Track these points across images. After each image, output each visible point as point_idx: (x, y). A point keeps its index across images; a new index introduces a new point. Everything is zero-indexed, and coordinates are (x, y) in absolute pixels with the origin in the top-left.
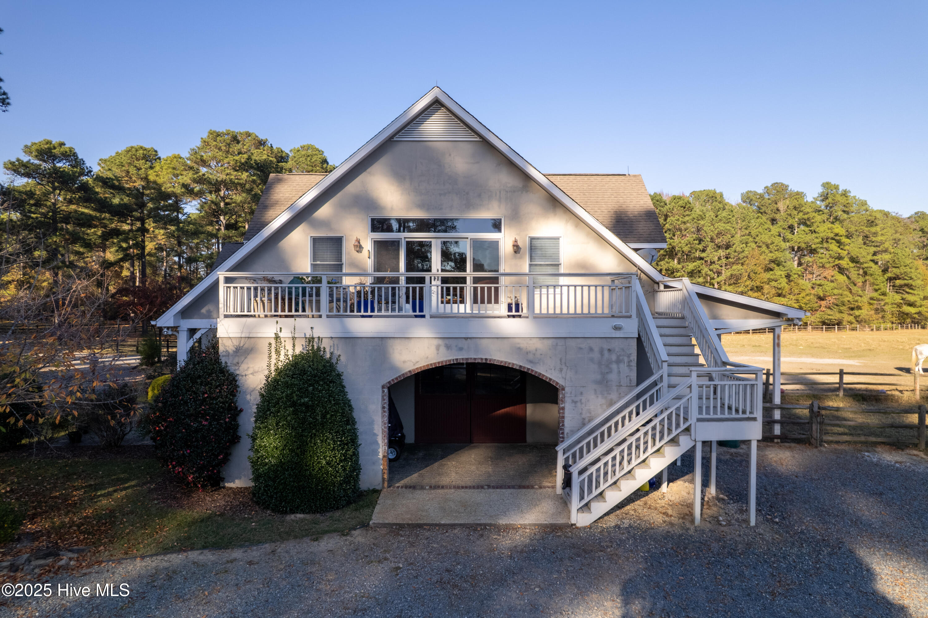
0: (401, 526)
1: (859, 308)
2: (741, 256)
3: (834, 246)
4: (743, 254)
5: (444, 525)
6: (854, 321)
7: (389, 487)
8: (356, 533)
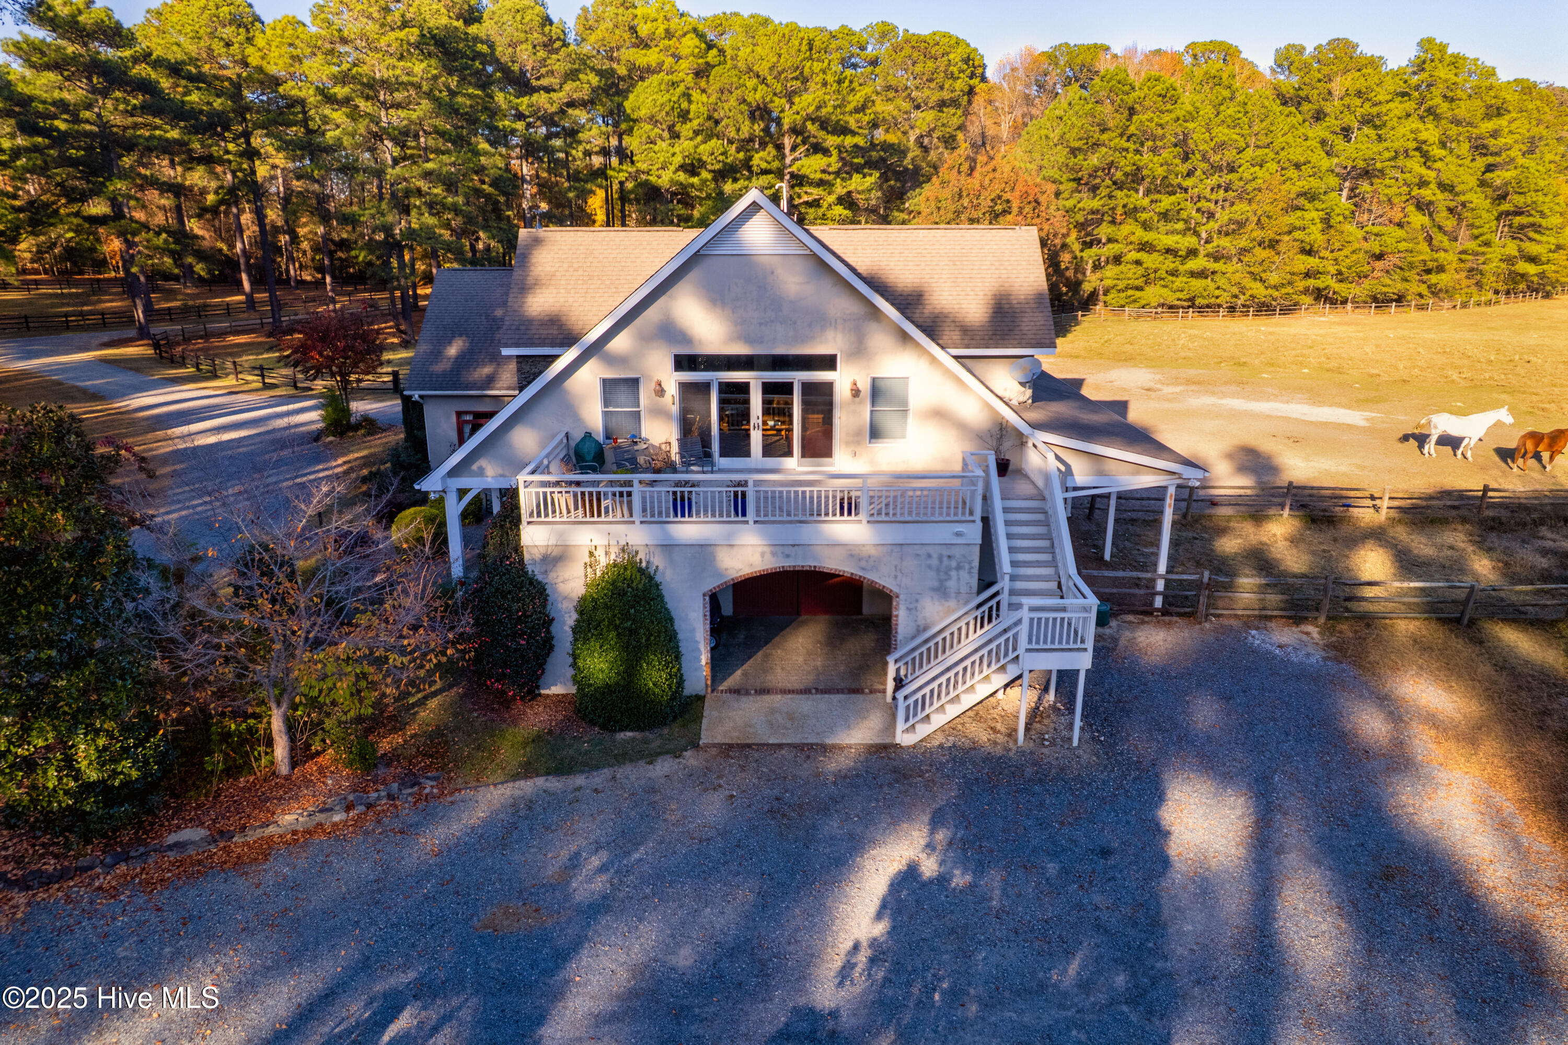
0: (730, 746)
1: (1441, 269)
2: (1249, 187)
3: (1415, 165)
4: (1254, 184)
5: (773, 745)
6: (1425, 292)
7: (713, 691)
8: (687, 754)
